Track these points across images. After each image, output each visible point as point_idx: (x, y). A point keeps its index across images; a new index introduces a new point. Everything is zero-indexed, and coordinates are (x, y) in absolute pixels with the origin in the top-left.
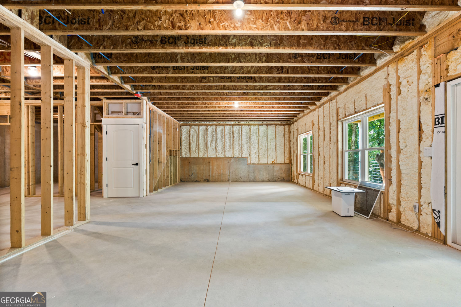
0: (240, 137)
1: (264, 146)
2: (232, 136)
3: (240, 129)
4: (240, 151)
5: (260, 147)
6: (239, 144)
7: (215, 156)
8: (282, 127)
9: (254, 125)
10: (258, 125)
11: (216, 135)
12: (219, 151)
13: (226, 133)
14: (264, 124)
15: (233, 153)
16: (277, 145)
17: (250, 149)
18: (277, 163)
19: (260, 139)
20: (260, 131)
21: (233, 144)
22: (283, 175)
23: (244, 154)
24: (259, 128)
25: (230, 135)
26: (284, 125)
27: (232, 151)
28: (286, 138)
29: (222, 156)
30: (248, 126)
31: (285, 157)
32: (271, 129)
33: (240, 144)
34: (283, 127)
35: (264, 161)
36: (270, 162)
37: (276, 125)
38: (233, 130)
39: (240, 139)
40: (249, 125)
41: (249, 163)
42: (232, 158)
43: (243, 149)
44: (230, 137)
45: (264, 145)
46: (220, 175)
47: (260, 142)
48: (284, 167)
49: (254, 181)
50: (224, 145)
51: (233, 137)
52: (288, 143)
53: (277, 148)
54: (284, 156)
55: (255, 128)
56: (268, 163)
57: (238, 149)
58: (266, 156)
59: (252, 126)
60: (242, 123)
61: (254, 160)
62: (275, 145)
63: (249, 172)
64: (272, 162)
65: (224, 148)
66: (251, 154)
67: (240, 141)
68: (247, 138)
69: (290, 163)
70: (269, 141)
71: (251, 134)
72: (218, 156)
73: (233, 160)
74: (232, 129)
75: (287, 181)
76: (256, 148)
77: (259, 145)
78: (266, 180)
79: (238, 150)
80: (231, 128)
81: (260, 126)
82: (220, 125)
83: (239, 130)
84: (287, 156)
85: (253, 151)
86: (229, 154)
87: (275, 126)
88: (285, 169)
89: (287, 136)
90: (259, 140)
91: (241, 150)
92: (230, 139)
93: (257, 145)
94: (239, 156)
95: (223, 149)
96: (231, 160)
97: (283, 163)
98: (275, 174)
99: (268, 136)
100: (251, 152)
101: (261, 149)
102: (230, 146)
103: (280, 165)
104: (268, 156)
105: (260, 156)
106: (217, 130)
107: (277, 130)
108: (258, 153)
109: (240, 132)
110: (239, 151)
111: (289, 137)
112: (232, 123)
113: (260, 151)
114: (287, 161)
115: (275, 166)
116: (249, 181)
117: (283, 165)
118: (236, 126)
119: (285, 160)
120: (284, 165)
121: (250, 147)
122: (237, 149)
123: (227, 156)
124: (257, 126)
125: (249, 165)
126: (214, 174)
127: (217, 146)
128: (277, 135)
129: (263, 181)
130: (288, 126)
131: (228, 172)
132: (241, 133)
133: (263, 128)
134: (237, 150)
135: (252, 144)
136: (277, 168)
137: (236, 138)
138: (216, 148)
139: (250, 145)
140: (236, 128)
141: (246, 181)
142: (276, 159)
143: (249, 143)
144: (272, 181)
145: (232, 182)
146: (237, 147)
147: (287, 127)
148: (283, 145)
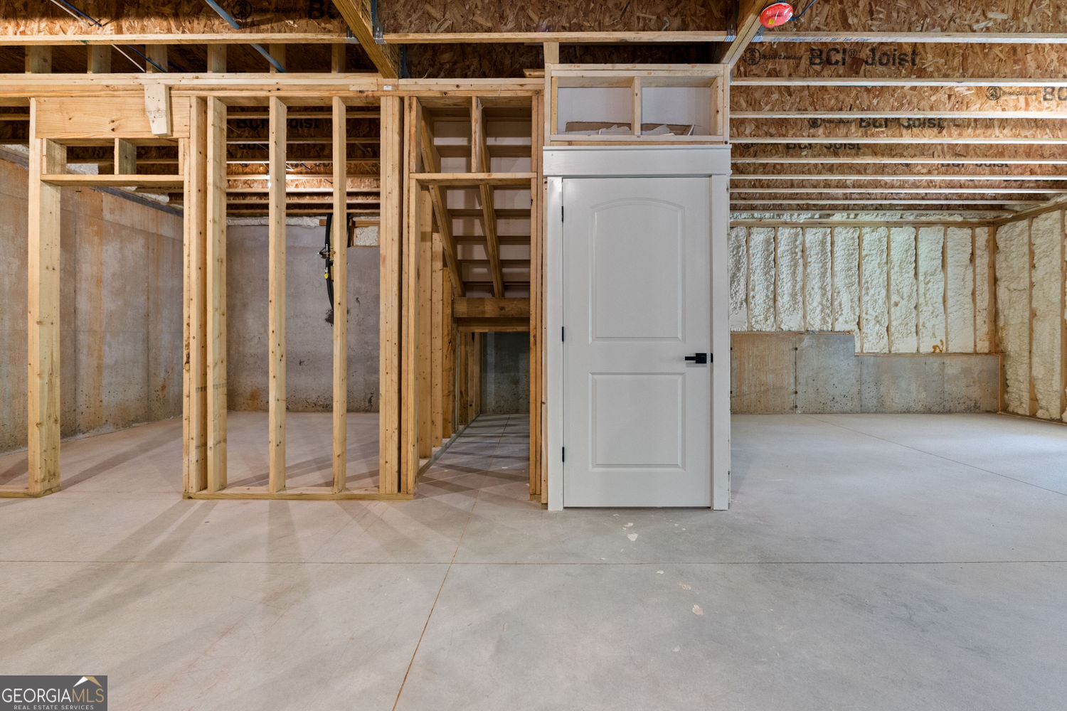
0: (829, 264)
1: (905, 295)
2: (801, 261)
3: (829, 238)
4: (828, 311)
5: (895, 298)
6: (823, 288)
7: (745, 328)
8: (967, 232)
9: (875, 226)
10: (889, 225)
11: (748, 258)
12: (756, 311)
13: (779, 251)
14: (908, 223)
15: (804, 317)
16: (949, 293)
17: (860, 306)
18: (949, 352)
19: (892, 271)
20: (893, 245)
21: (803, 288)
22: (975, 392)
23: (841, 319)
24: (888, 237)
25: (793, 259)
26: (972, 226)
27: (801, 313)
28: (978, 270)
29: (768, 327)
30: (852, 230)
31: (975, 330)
32: (930, 240)
33: (829, 288)
34: (969, 231)
35: (906, 345)
36: (926, 348)
37: (947, 225)
38: (803, 243)
39: (829, 270)
40: (858, 226)
41: (858, 350)
42: (802, 333)
43: (836, 303)
44: (796, 265)
45: (906, 291)
46: (768, 390)
47: (893, 283)
48: (977, 365)
49: (876, 412)
50: (775, 292)
51: (805, 265)
52: (986, 287)
53: (950, 302)
54: (972, 328)
55: (875, 235)
56: (922, 350)
57: (821, 303)
58: (914, 329)
59: (867, 230)
61: (871, 342)
62: (941, 290)
63: (860, 381)
64: (935, 347)
65: (775, 300)
66: (863, 322)
67: (829, 280)
68: (850, 269)
69: (997, 349)
70: (921, 278)
71: (864, 253)
72: (757, 327)
73: (806, 341)
74: (800, 238)
75: (988, 412)
76: (880, 302)
77: (888, 290)
78: (919, 407)
79: (820, 307)
80: (797, 235)
81: (893, 230)
82: (761, 224)
83: (823, 243)
84: (984, 329)
85: (870, 311)
86: (791, 322)
87: (942, 228)
88: (981, 372)
89: (983, 261)
90: (888, 274)
91: (830, 306)
92: (794, 273)
93: (884, 292)
94: (825, 329)
95: (771, 303)
96: (801, 340)
97: (970, 350)
98: (947, 387)
99: (920, 263)
100: (864, 315)
101: (896, 304)
102: (793, 296)
103: (965, 358)
104: (920, 327)
105: (892, 329)
106: (752, 243)
107: (950, 244)
108: (886, 316)
109: (829, 248)
110: (822, 311)
111: (992, 267)
112: (804, 217)
113: (893, 310)
114: (984, 346)
115: (948, 360)
116: (862, 412)
117: (973, 359)
118: (814, 230)
119: (975, 342)
120: (978, 358)
121: (859, 300)
122: (815, 304)
123: (785, 327)
124: (882, 231)
125: (860, 358)
126: (745, 388)
127: (752, 293)
128: (950, 260)
129: (908, 411)
130: (986, 229)
131: (792, 381)
132: (828, 250)
133: (901, 237)
134: (815, 309)
135: (868, 288)
136: (953, 368)
137: (815, 268)
138: (746, 300)
139: (860, 291)
140: (813, 236)
141: (852, 412)
142: (947, 338)
143: (856, 285)
144: (939, 413)
145: (804, 413)
146: (817, 298)
147: (982, 234)
148: (969, 291)
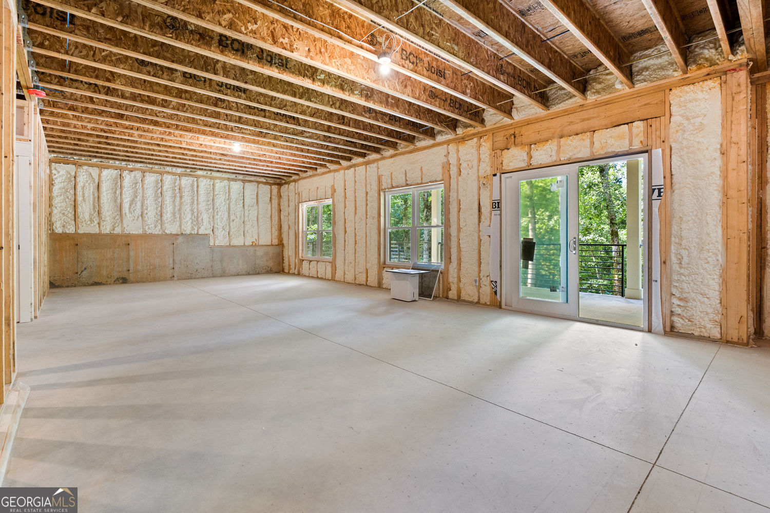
0: (196, 198)
1: (238, 216)
2: (178, 195)
3: (195, 183)
4: (195, 223)
5: (232, 217)
6: (192, 210)
7: (140, 232)
8: (268, 187)
9: (222, 179)
10: (229, 179)
11: (143, 190)
12: (149, 222)
13: (164, 188)
14: (239, 180)
15: (180, 226)
16: (260, 216)
17: (213, 221)
18: (260, 244)
19: (231, 204)
20: (232, 190)
21: (180, 210)
22: (271, 264)
23: (202, 228)
24: (229, 186)
25: (174, 193)
26: (271, 184)
27: (178, 223)
28: (273, 205)
29: (157, 231)
30: (209, 180)
31: (272, 234)
32: (251, 189)
33: (195, 210)
34: (269, 187)
35: (238, 241)
36: (248, 243)
37: (259, 182)
38: (180, 185)
39: (196, 201)
40: (211, 178)
41: (212, 244)
42: (178, 235)
43: (200, 219)
44: (175, 197)
45: (238, 214)
46: (155, 268)
47: (232, 210)
48: (271, 251)
49: (222, 276)
50: (161, 211)
51: (181, 197)
52: (277, 214)
53: (260, 220)
54: (270, 233)
55: (222, 184)
56: (246, 244)
57: (191, 219)
58: (242, 233)
59: (218, 181)
60: (200, 173)
61: (220, 240)
62: (256, 214)
63: (212, 261)
64: (252, 242)
65: (161, 216)
66: (215, 230)
67: (195, 206)
68: (208, 201)
69: (281, 244)
70: (246, 207)
71: (216, 193)
72: (149, 232)
73: (180, 239)
74: (178, 182)
75: (276, 272)
76: (225, 219)
77: (229, 213)
78: (244, 272)
79: (191, 221)
80: (176, 179)
81: (232, 182)
82: (151, 171)
83: (192, 185)
84: (276, 234)
85: (219, 223)
86: (171, 229)
87: (256, 184)
88: (273, 253)
89: (275, 202)
90: (229, 205)
91: (197, 220)
92: (174, 201)
93: (226, 214)
94: (193, 233)
95: (159, 218)
96: (177, 239)
97: (270, 244)
98: (257, 262)
99: (246, 200)
100: (216, 226)
101: (233, 221)
102: (174, 214)
103: (266, 248)
104: (246, 232)
105: (231, 233)
106: (146, 182)
107: (260, 192)
108: (228, 226)
109: (196, 189)
110: (192, 223)
111: (279, 205)
112: (179, 170)
113: (231, 224)
114: (275, 242)
115: (257, 249)
116: (213, 277)
117: (270, 248)
118: (187, 178)
119: (272, 240)
120: (272, 247)
121: (213, 217)
122: (188, 219)
123: (168, 232)
124: (226, 182)
125: (212, 249)
126: (139, 268)
127: (146, 211)
128: (260, 200)
129: (238, 275)
130: (277, 186)
131: (171, 261)
132: (195, 191)
133: (236, 186)
134: (187, 222)
135: (218, 212)
136: (260, 252)
137: (187, 199)
138: (142, 215)
139: (214, 213)
140: (186, 182)
141: (207, 277)
142: (258, 238)
143: (211, 210)
144: (253, 274)
145: (179, 279)
146: (189, 216)
147: (275, 188)
148: (269, 216)
